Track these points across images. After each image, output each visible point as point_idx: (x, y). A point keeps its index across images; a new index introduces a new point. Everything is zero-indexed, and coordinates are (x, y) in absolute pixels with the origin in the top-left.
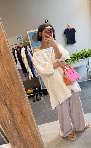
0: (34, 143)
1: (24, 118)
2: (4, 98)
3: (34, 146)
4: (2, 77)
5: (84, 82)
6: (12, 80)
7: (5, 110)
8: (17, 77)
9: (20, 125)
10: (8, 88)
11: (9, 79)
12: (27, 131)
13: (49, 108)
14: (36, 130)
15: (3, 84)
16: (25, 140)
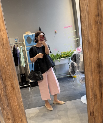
0: (18, 111)
1: (13, 90)
2: (1, 74)
3: (18, 113)
4: (2, 59)
6: (8, 62)
7: (1, 83)
8: (12, 60)
9: (10, 95)
10: (5, 67)
11: (6, 61)
12: (14, 100)
14: (21, 100)
15: (2, 64)
16: (12, 108)
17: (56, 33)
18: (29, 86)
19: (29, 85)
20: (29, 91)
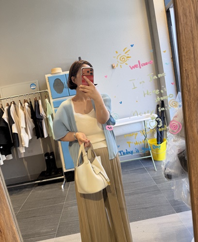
1: (1, 236)
5: (137, 160)
13: (72, 206)
17: (113, 67)
18: (62, 180)
19: (63, 177)
20: (63, 190)
